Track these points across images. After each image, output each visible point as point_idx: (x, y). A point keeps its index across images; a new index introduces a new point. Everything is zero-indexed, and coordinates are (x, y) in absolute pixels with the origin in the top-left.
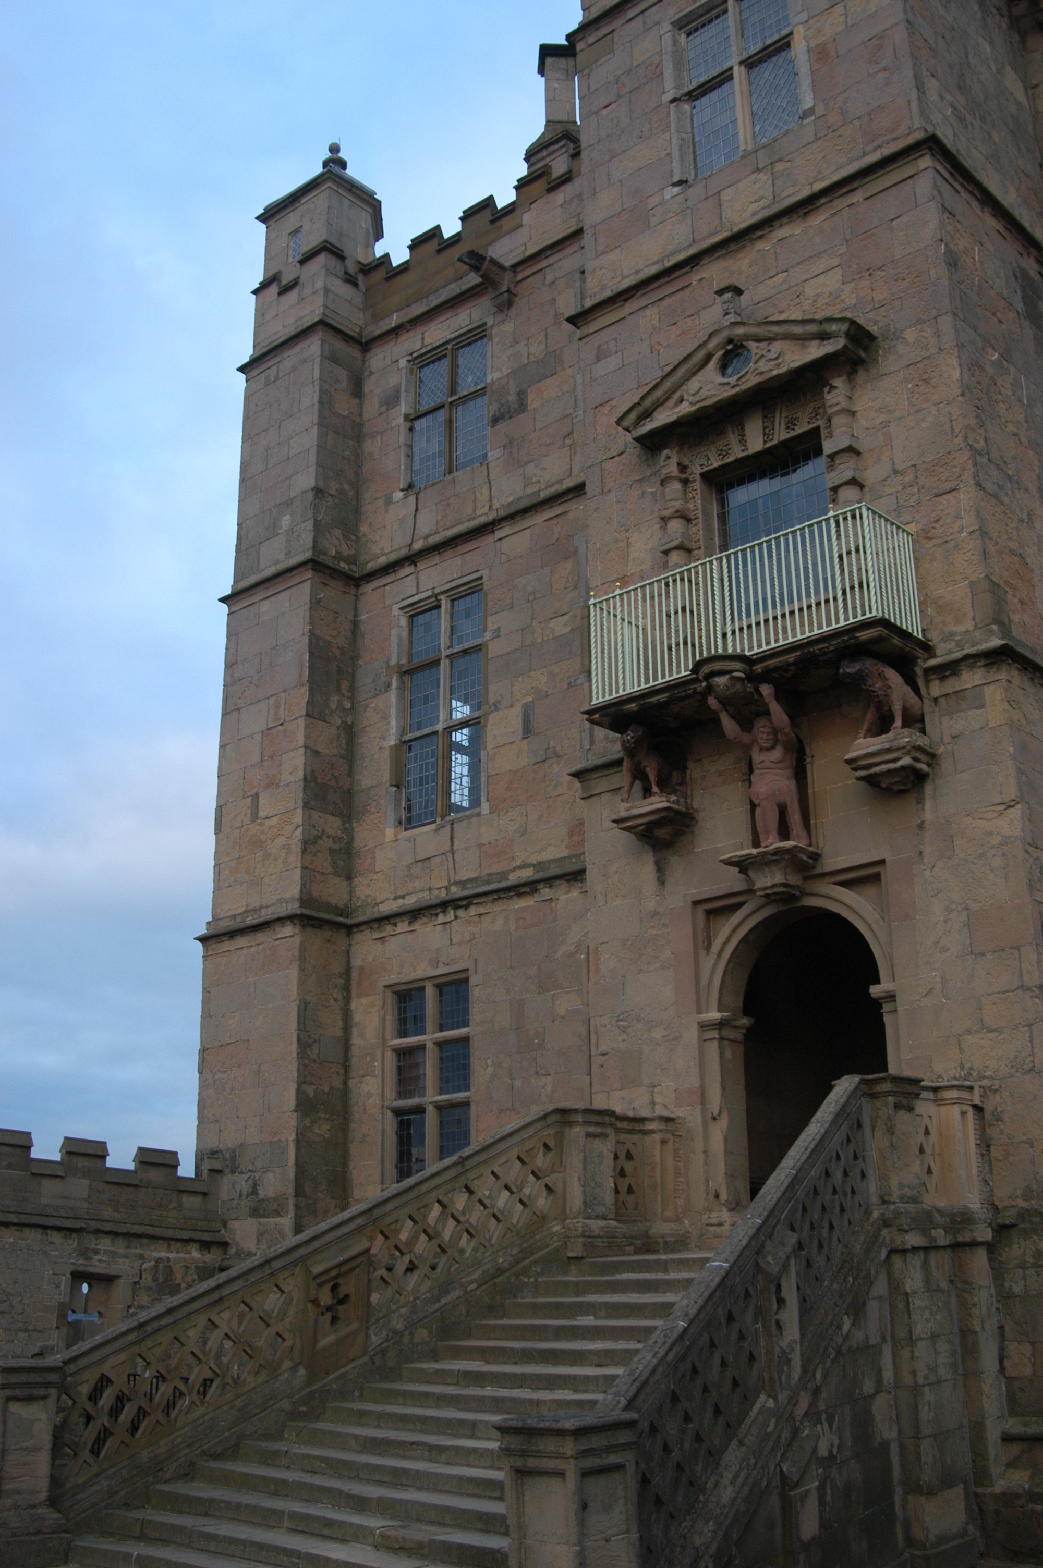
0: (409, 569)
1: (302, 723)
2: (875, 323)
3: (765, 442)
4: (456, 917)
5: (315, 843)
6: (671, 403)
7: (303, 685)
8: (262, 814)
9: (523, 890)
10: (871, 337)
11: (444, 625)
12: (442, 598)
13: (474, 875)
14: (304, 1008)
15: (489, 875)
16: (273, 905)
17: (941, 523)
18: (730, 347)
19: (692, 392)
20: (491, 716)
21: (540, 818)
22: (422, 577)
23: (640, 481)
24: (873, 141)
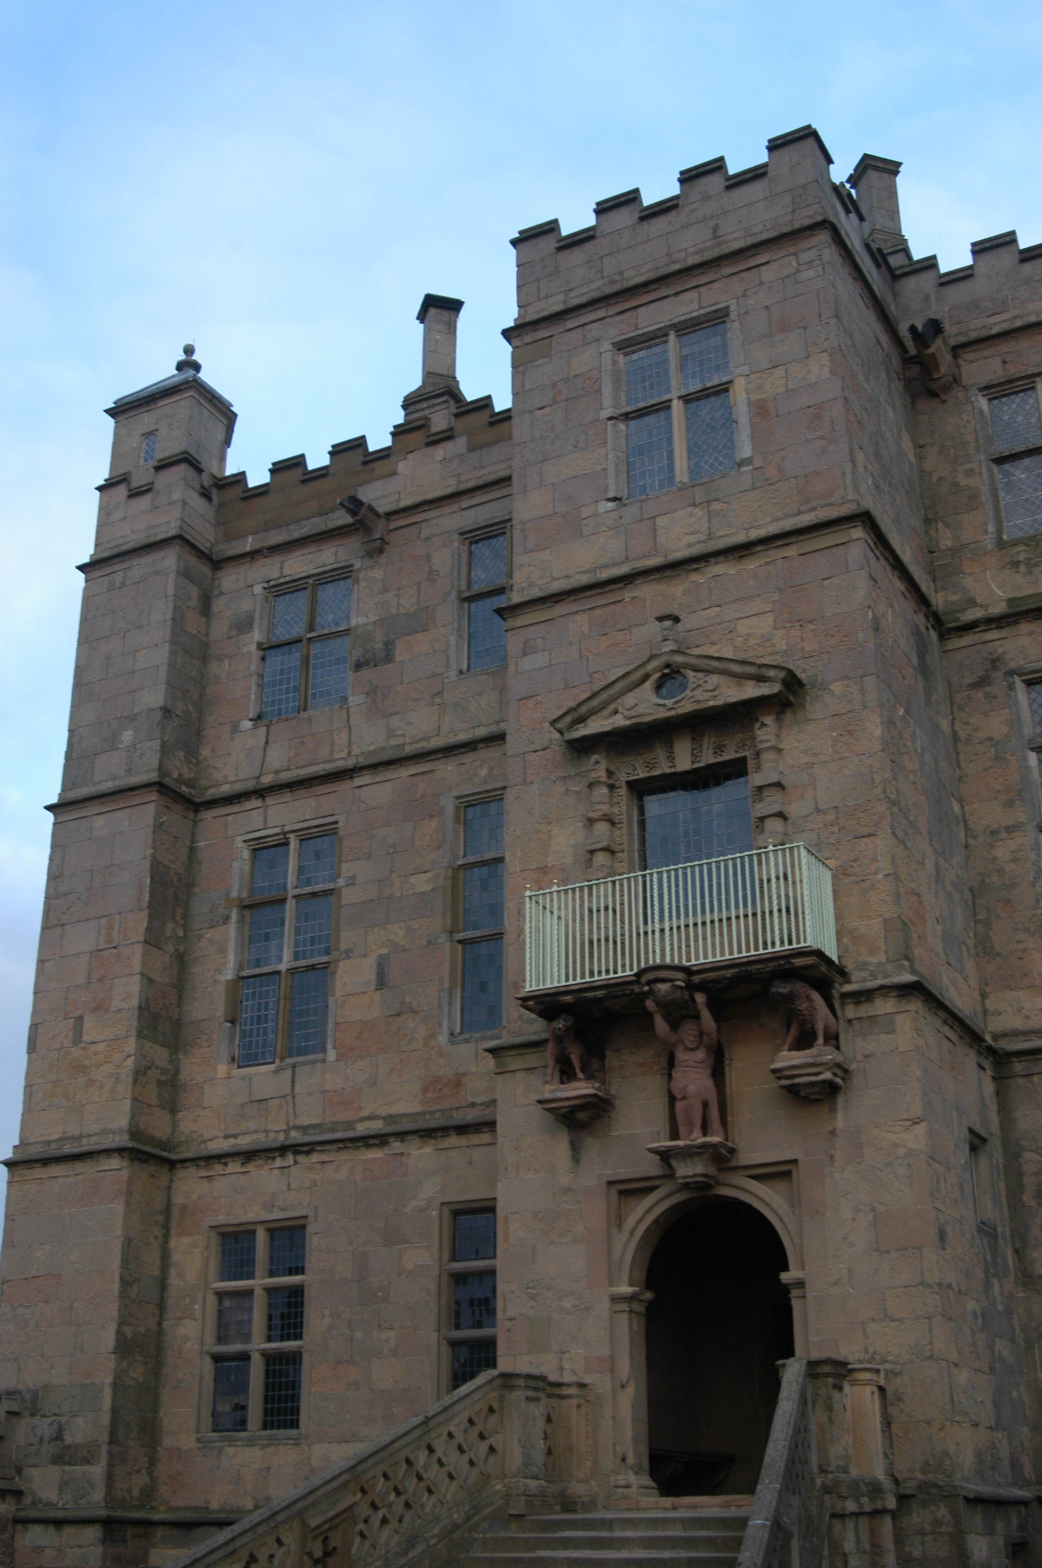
0: (255, 803)
1: (139, 949)
2: (804, 671)
3: (693, 763)
4: (296, 1163)
5: (145, 1073)
6: (605, 713)
7: (141, 910)
8: (86, 1038)
9: (372, 1141)
10: (800, 684)
11: (292, 864)
12: (292, 837)
13: (316, 1121)
14: (128, 1244)
15: (335, 1123)
16: (96, 1134)
17: (858, 863)
18: (667, 671)
19: (628, 707)
20: (341, 964)
21: (392, 1071)
22: (271, 812)
23: (564, 778)
24: (808, 502)
